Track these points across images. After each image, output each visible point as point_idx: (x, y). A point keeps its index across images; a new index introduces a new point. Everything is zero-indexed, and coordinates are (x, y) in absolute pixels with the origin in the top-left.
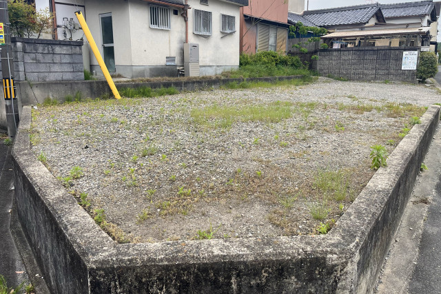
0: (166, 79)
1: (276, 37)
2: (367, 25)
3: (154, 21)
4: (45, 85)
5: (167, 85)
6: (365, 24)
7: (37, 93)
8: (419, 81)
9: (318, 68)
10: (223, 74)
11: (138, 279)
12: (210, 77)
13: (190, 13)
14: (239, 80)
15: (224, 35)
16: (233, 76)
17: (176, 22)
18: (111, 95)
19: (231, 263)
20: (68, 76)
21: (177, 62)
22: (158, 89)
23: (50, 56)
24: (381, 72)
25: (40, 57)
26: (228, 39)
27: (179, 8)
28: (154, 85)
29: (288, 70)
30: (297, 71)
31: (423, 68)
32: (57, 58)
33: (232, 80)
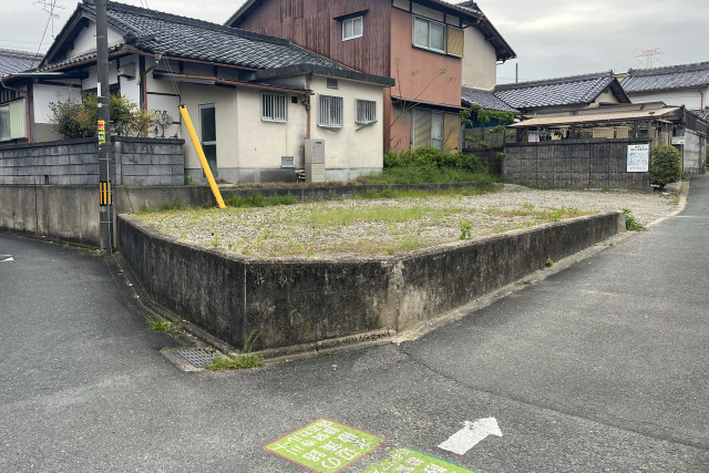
0: (282, 185)
1: (443, 127)
2: (592, 105)
3: (267, 112)
4: (142, 190)
5: (283, 192)
6: (589, 104)
7: (133, 199)
8: (656, 188)
9: (505, 172)
10: (358, 180)
11: (272, 272)
12: (340, 184)
13: (314, 100)
14: (381, 188)
15: (361, 127)
16: (371, 182)
17: (295, 113)
18: (215, 204)
19: (325, 264)
20: (167, 180)
21: (296, 163)
22: (271, 197)
23: (148, 157)
24: (598, 176)
25: (137, 157)
26: (366, 132)
27: (299, 95)
28: (267, 193)
29: (456, 174)
30: (472, 176)
31: (657, 169)
32: (156, 160)
33: (371, 187)
